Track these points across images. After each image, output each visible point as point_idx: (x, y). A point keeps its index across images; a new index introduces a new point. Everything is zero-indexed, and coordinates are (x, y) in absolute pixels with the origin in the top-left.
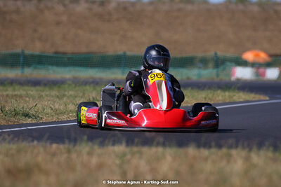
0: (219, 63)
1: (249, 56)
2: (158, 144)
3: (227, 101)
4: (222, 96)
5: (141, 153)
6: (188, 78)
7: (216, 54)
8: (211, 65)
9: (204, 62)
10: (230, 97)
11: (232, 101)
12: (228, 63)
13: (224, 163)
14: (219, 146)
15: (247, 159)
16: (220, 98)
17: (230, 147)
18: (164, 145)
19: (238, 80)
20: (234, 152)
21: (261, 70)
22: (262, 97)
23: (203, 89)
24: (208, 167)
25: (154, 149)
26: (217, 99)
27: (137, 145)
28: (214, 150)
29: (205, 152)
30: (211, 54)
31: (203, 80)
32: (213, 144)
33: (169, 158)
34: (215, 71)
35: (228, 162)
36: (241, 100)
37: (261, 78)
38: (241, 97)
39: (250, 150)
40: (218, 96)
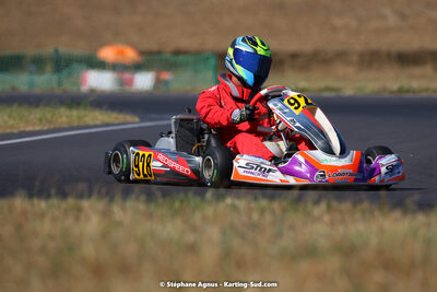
0: (62, 64)
1: (107, 54)
3: (75, 124)
4: (67, 117)
6: (14, 89)
7: (56, 51)
8: (49, 67)
9: (39, 63)
10: (79, 118)
11: (82, 123)
12: (76, 66)
13: (70, 221)
14: (63, 195)
15: (106, 214)
16: (64, 119)
17: (81, 196)
19: (92, 91)
20: (85, 204)
21: (127, 76)
22: (129, 118)
23: (37, 106)
24: (46, 227)
26: (60, 120)
28: (55, 201)
29: (42, 204)
30: (48, 50)
31: (37, 91)
32: (53, 191)
34: (55, 77)
36: (98, 122)
37: (127, 87)
38: (97, 118)
39: (112, 200)
40: (61, 117)
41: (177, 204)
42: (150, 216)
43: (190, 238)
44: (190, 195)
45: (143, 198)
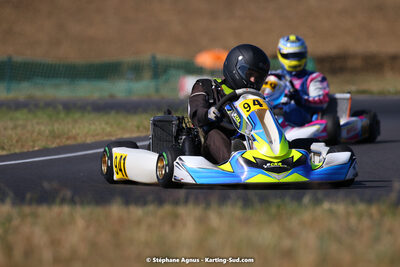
0: (159, 70)
1: (205, 59)
2: (63, 201)
5: (35, 216)
6: (112, 96)
7: (154, 58)
8: (147, 74)
9: (137, 70)
12: (173, 72)
14: (160, 202)
15: (202, 221)
17: (176, 203)
18: (72, 202)
20: (182, 210)
23: (135, 113)
24: (141, 234)
25: (56, 209)
27: (30, 203)
28: (151, 208)
29: (137, 212)
30: (145, 57)
31: (135, 98)
32: (150, 198)
33: (80, 223)
34: (153, 83)
35: (173, 226)
39: (208, 205)
41: (273, 210)
42: (246, 221)
43: (287, 243)
44: (287, 199)
45: (240, 204)
